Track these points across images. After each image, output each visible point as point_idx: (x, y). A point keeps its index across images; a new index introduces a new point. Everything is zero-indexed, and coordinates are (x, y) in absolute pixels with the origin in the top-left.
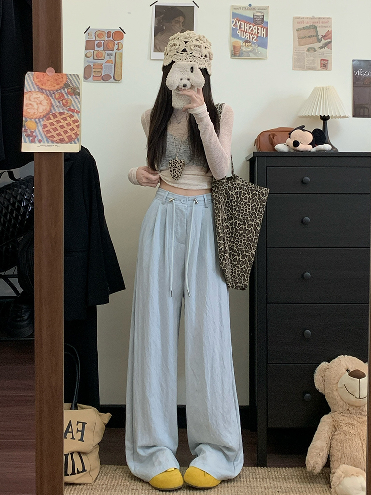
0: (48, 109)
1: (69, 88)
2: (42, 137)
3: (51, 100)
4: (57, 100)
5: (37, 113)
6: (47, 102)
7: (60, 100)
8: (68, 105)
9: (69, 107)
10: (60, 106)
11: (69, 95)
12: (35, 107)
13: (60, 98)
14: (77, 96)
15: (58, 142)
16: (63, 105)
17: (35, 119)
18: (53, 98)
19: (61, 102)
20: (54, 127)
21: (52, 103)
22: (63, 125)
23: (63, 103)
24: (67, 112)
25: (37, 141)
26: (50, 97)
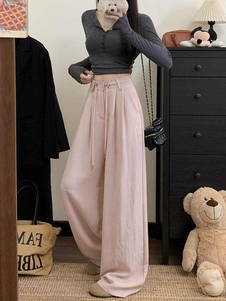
0: (2, 2)
9: (18, 1)
15: (9, 30)
20: (6, 17)
22: (13, 16)
24: (16, 6)
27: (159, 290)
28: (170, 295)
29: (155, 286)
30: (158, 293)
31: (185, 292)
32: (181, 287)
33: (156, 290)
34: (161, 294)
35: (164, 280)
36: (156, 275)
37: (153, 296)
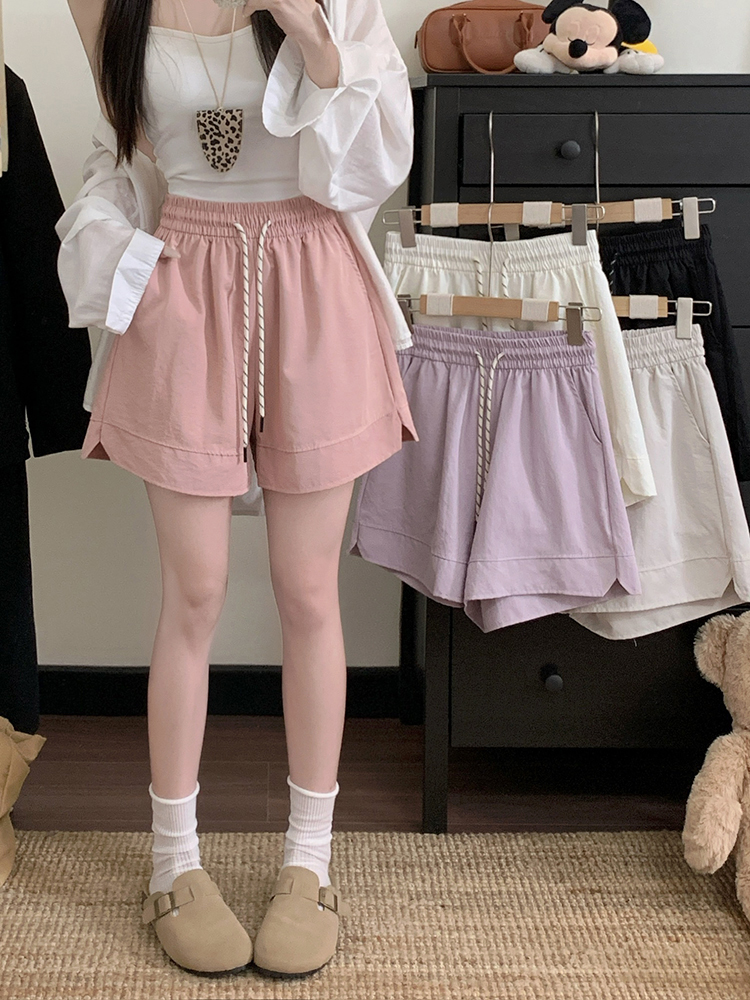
27: (375, 939)
28: (414, 958)
29: (361, 921)
30: (374, 953)
31: (471, 945)
32: (456, 922)
33: (364, 940)
34: (384, 954)
35: (395, 895)
36: (364, 876)
37: (355, 964)
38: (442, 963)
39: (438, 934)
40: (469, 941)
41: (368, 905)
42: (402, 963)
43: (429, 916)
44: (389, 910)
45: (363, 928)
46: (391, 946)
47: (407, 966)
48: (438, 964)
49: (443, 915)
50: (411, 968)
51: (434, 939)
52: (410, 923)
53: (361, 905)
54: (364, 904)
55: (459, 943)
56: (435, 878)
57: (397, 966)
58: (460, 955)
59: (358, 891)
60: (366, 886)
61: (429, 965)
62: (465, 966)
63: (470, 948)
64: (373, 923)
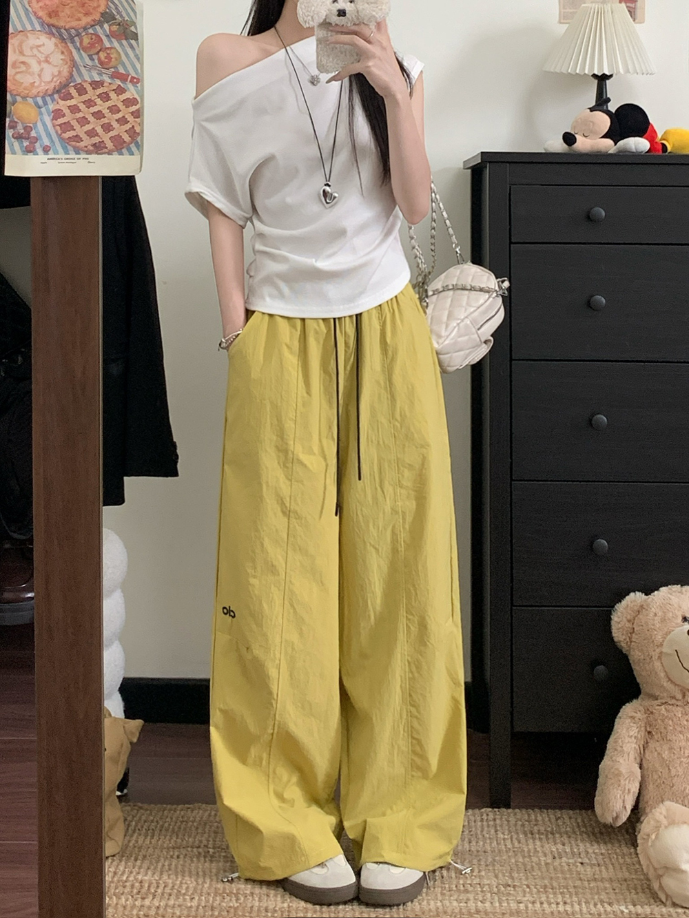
0: (65, 73)
1: (113, 24)
2: (52, 141)
3: (71, 53)
4: (85, 52)
5: (41, 83)
6: (63, 57)
7: (91, 53)
8: (113, 63)
9: (115, 67)
10: (94, 67)
11: (113, 40)
12: (35, 67)
13: (92, 45)
14: (133, 42)
15: (89, 153)
16: (101, 63)
17: (36, 96)
18: (76, 47)
19: (95, 57)
20: (80, 115)
21: (73, 60)
22: (100, 111)
23: (99, 59)
24: (109, 81)
25: (39, 150)
26: (69, 44)
27: (525, 886)
28: (560, 900)
29: (510, 873)
30: (524, 896)
31: (607, 891)
32: (594, 875)
33: (514, 887)
34: (533, 897)
35: (540, 854)
36: (512, 840)
37: (508, 903)
38: (584, 904)
39: (578, 883)
40: (606, 889)
41: (516, 861)
42: (550, 904)
43: (570, 870)
44: (536, 867)
45: (513, 878)
46: (539, 892)
47: (554, 906)
48: (580, 904)
49: (582, 869)
50: (557, 907)
51: (575, 887)
52: (553, 875)
53: (509, 862)
54: (513, 861)
55: (598, 890)
56: (573, 842)
57: (545, 905)
58: (598, 898)
59: (506, 851)
60: (514, 848)
61: (572, 905)
62: (603, 906)
63: (607, 893)
64: (521, 875)
